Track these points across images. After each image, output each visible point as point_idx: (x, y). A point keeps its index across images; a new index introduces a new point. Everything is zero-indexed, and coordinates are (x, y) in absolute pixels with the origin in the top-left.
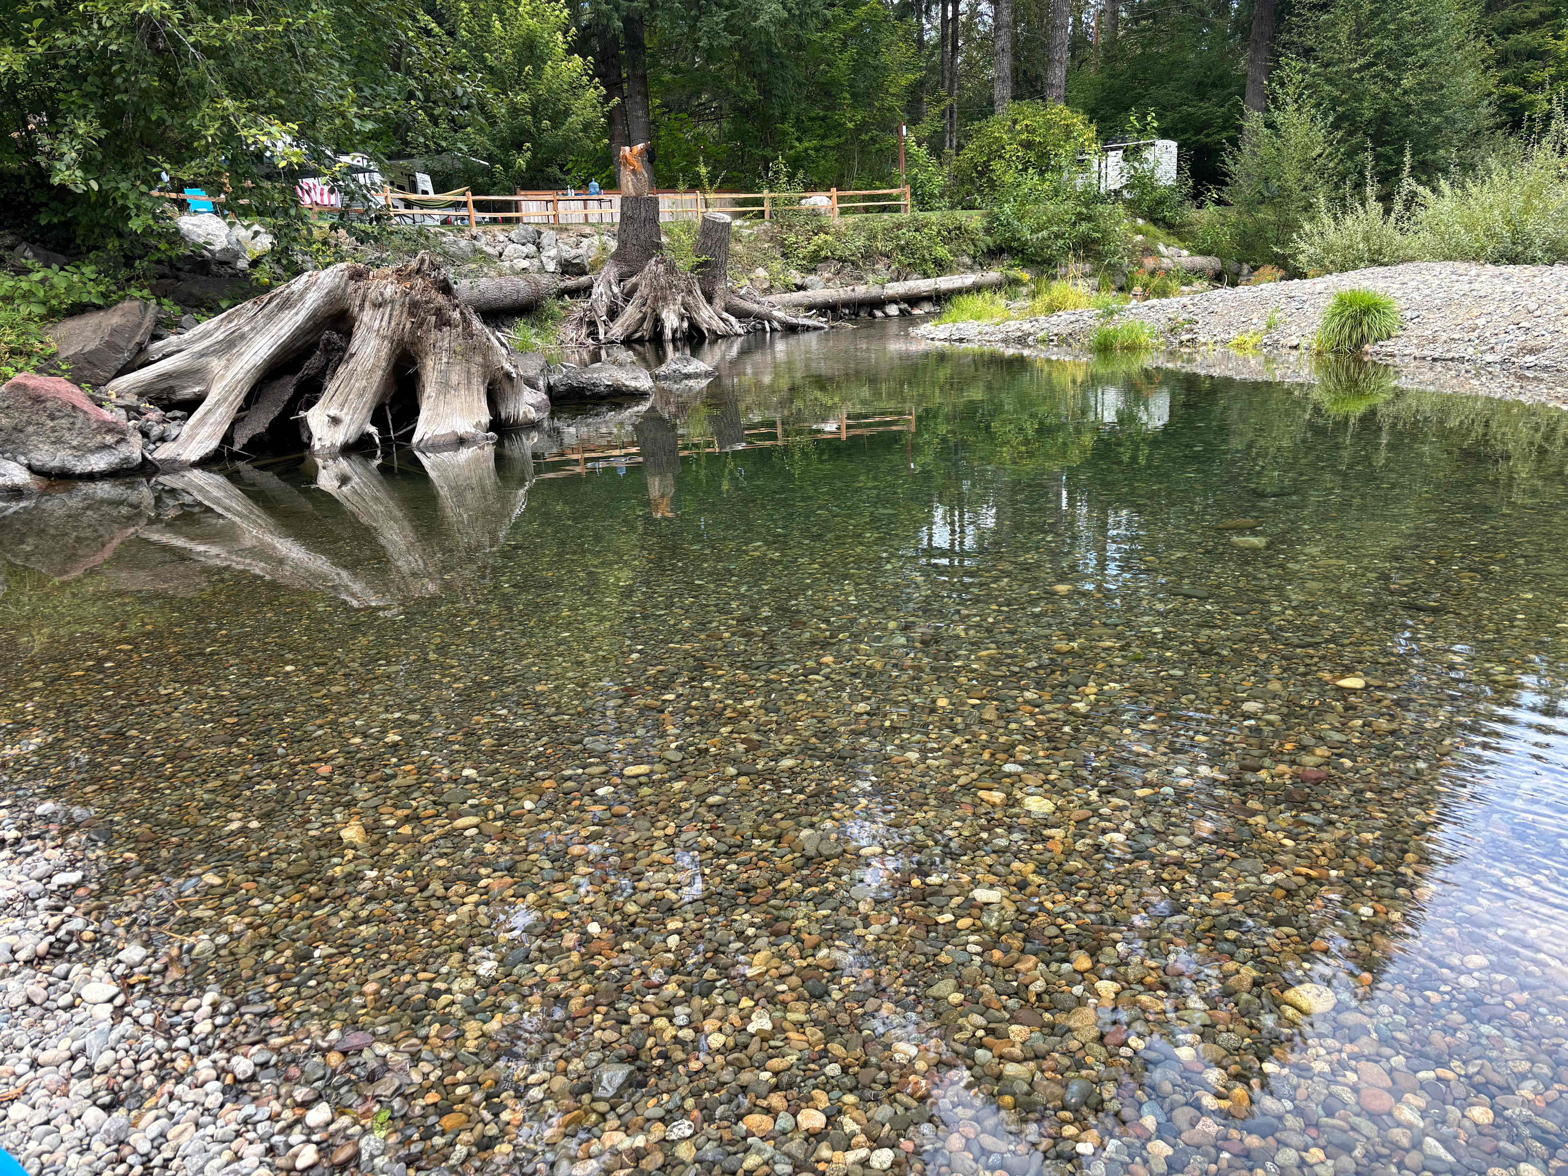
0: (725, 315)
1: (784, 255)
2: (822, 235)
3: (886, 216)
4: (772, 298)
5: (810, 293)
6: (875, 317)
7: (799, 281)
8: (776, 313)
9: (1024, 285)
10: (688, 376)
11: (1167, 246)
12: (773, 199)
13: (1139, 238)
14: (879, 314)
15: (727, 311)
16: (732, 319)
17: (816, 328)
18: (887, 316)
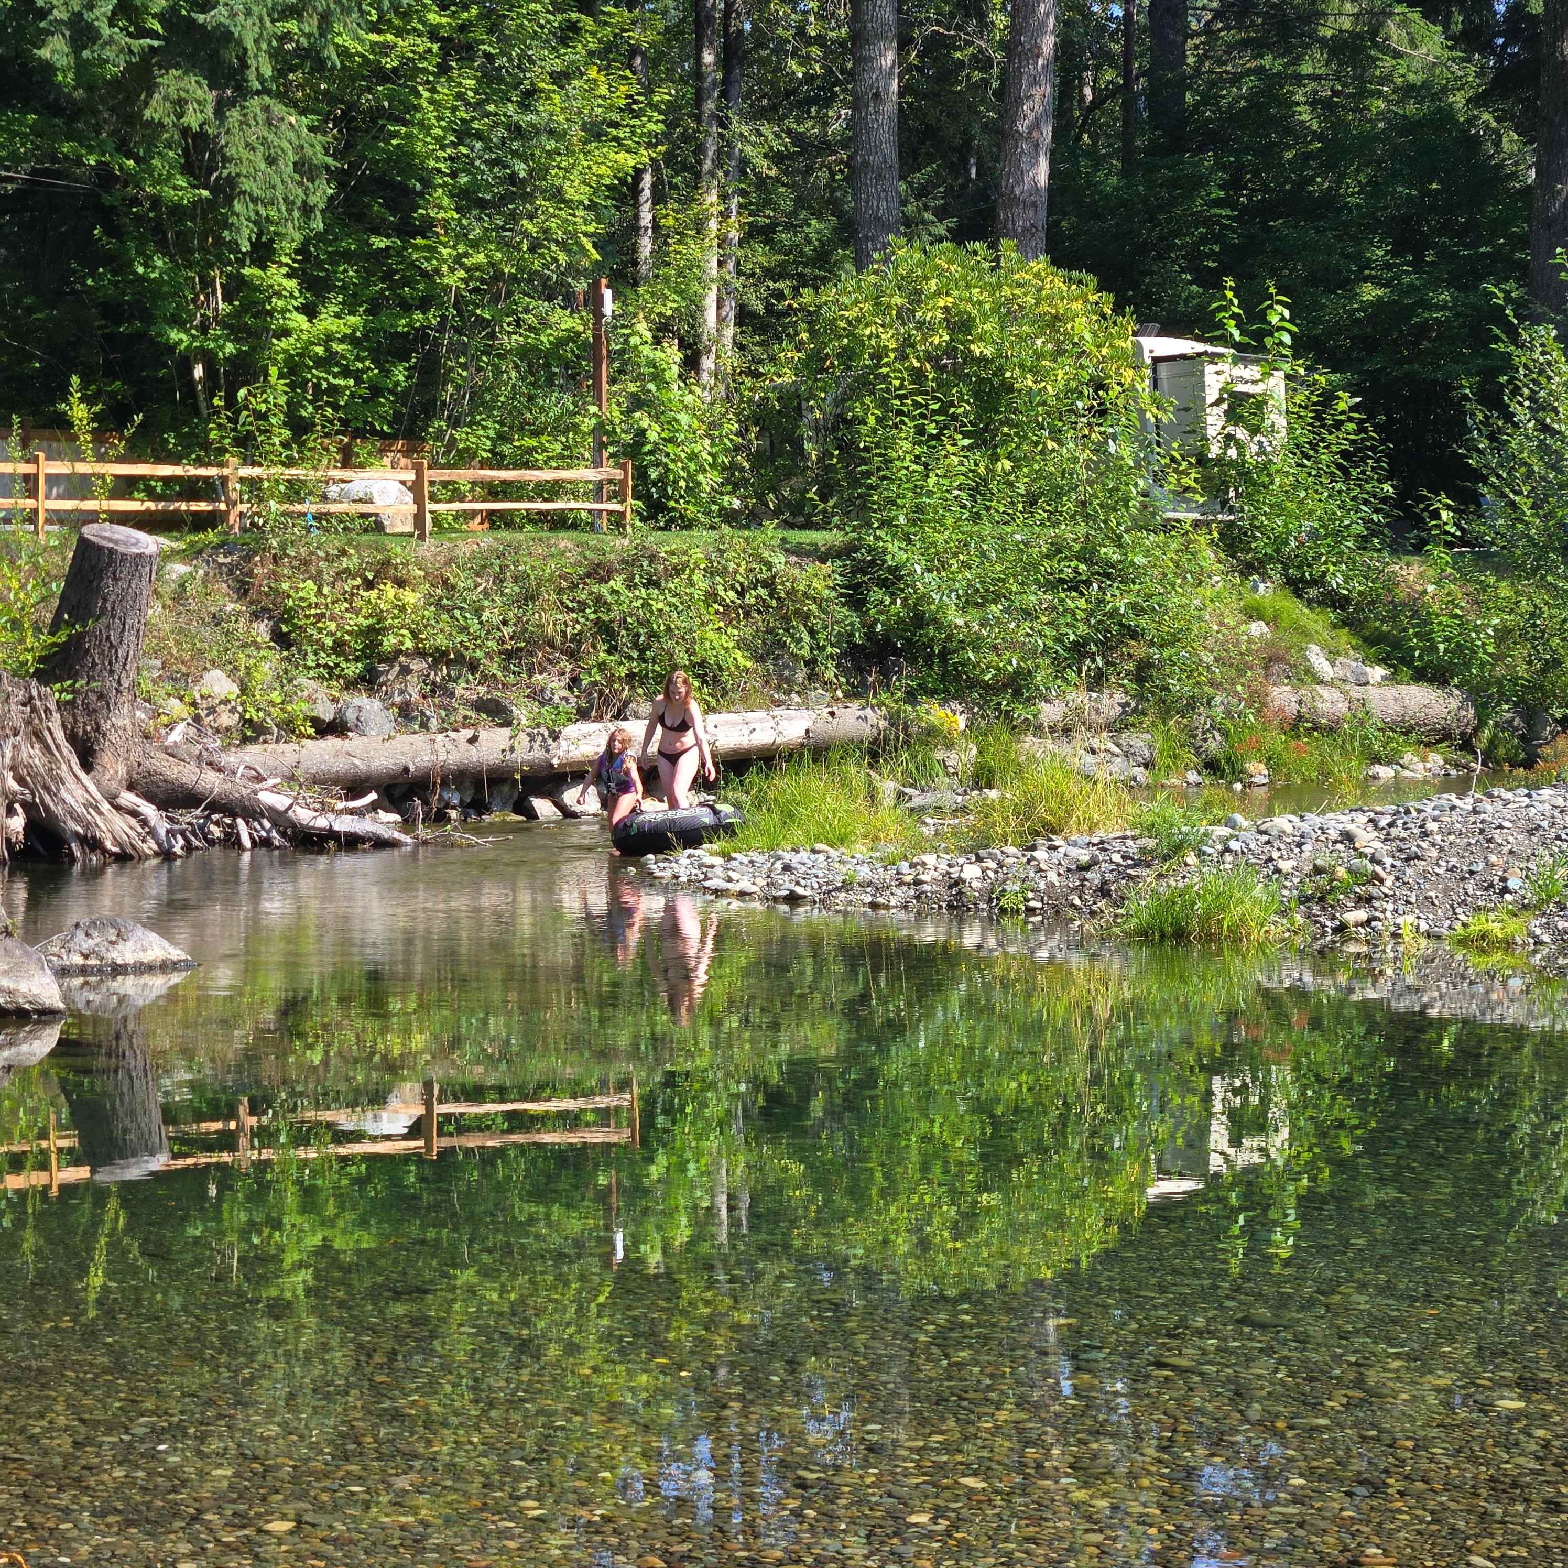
0: (128, 798)
1: (281, 640)
2: (390, 591)
3: (564, 540)
4: (254, 754)
5: (353, 743)
6: (531, 815)
7: (327, 713)
8: (267, 798)
9: (950, 745)
10: (118, 970)
11: (1332, 655)
12: (253, 484)
13: (1257, 628)
14: (543, 807)
15: (131, 787)
16: (148, 810)
17: (381, 844)
18: (568, 813)
